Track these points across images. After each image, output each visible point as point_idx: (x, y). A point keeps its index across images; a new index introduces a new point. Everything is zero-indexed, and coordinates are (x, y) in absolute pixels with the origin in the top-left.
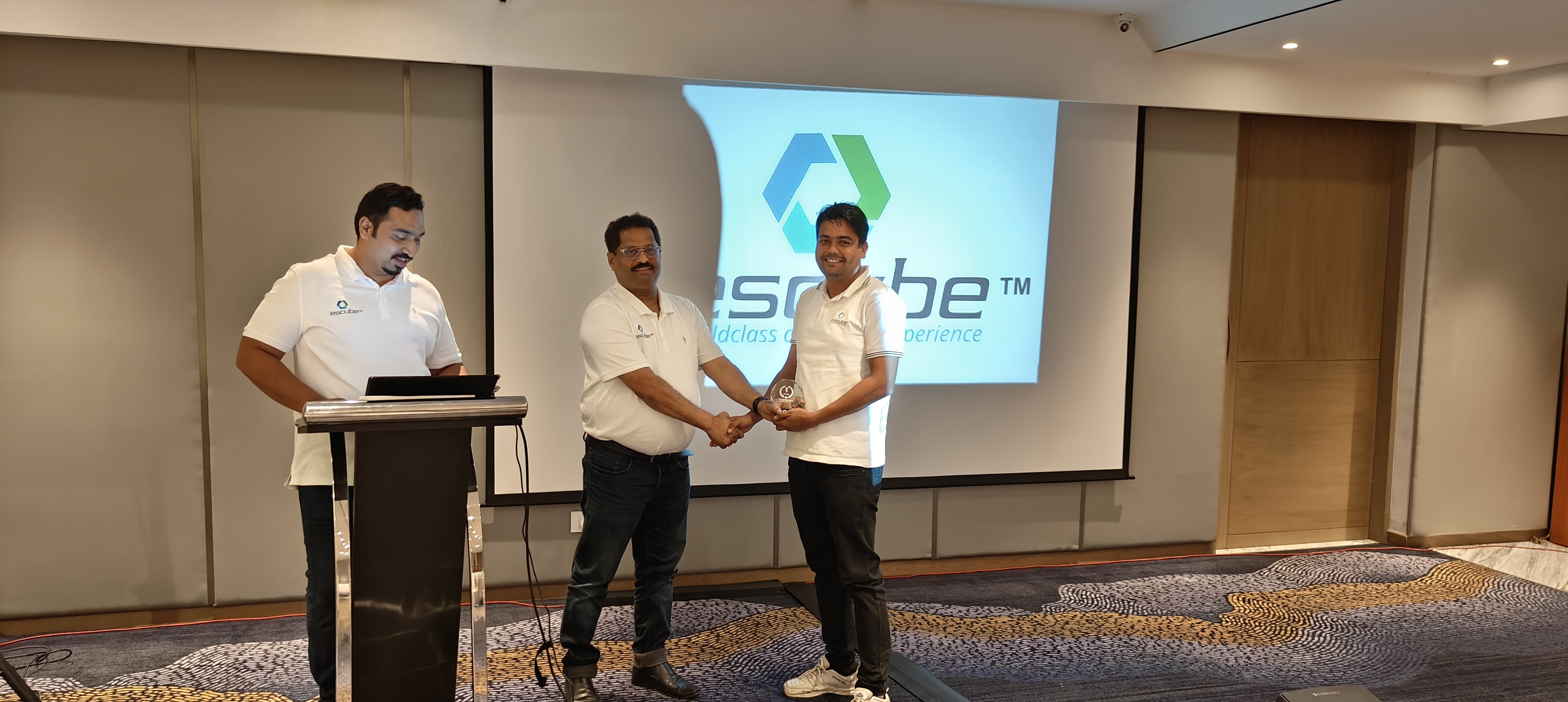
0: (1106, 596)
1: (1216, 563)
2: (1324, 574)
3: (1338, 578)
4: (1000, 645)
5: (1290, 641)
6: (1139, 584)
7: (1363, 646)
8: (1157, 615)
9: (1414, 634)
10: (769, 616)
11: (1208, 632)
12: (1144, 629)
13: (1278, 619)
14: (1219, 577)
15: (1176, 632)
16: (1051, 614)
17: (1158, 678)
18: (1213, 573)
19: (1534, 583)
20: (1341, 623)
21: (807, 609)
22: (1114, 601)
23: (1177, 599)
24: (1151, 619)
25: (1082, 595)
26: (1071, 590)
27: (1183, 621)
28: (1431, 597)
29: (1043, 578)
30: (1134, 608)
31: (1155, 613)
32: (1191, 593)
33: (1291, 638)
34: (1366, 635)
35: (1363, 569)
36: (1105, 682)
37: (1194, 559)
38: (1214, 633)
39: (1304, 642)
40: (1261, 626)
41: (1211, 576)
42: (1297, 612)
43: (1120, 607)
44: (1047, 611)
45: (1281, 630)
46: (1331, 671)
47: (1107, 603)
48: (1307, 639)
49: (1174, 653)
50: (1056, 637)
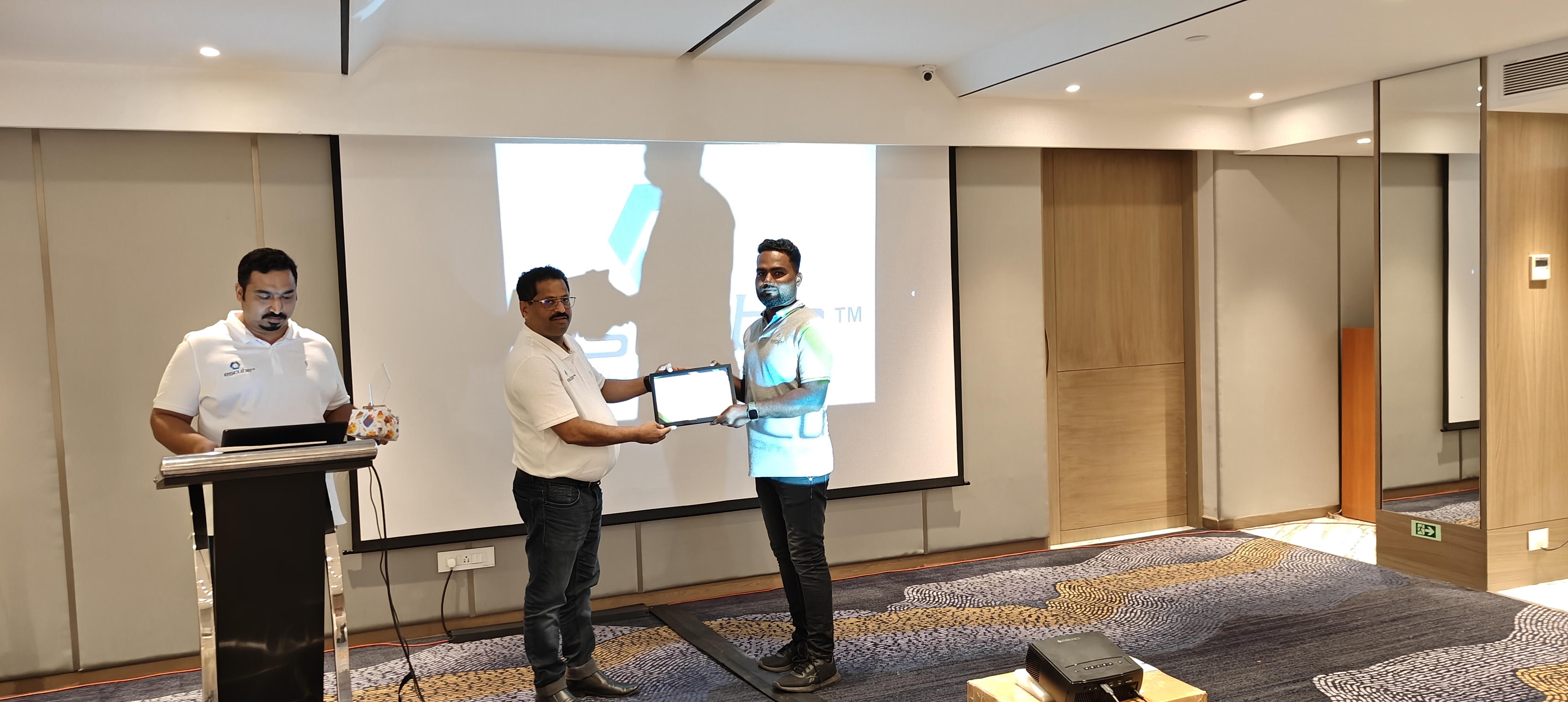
0: (946, 593)
1: (1049, 557)
2: (1144, 559)
3: (1156, 561)
4: (846, 643)
5: (1105, 619)
6: (978, 580)
7: (1167, 617)
8: (991, 606)
9: (1213, 604)
10: (633, 637)
11: (1034, 617)
12: (978, 619)
13: (1098, 601)
14: (1050, 569)
15: (1006, 619)
16: (895, 613)
17: (984, 660)
18: (1046, 566)
19: (1322, 553)
20: (1152, 600)
21: (670, 628)
22: (953, 597)
23: (1011, 591)
24: (985, 610)
25: (925, 594)
26: (916, 590)
27: (1013, 609)
28: (1232, 571)
29: (892, 581)
30: (970, 602)
31: (990, 604)
32: (1024, 585)
33: (1107, 616)
34: (1172, 608)
35: (1178, 552)
36: (937, 667)
37: (1030, 555)
38: (1039, 617)
39: (1117, 618)
40: (1082, 608)
41: (1044, 568)
42: (1115, 594)
43: (958, 602)
44: (892, 610)
45: (1098, 610)
46: (1137, 641)
47: (947, 600)
48: (1120, 616)
49: (1002, 638)
50: (898, 633)
